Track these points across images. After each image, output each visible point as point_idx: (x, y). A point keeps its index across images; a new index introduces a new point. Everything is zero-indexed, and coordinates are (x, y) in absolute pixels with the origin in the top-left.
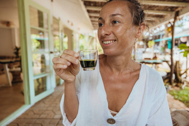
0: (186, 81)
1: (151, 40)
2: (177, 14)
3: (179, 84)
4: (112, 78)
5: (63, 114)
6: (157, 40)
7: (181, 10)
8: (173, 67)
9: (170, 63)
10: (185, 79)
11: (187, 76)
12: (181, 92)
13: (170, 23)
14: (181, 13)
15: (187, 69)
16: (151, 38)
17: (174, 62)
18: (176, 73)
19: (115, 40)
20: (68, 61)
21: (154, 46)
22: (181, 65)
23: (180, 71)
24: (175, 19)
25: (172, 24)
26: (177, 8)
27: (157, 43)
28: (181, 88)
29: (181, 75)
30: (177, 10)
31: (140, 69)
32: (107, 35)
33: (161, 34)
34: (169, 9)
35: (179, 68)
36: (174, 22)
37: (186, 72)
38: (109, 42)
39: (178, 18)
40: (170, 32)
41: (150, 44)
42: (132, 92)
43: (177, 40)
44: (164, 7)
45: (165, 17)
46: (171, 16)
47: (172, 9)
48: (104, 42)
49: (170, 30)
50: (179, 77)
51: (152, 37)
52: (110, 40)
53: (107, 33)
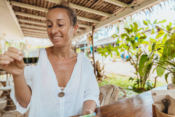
0: (104, 75)
1: (78, 48)
2: (94, 28)
3: (100, 78)
4: (59, 63)
5: (16, 103)
6: (83, 48)
7: (96, 25)
8: (95, 66)
9: (93, 63)
10: (103, 74)
11: (104, 72)
12: (102, 83)
13: (90, 34)
14: (95, 27)
15: (104, 66)
16: (77, 47)
17: (96, 62)
18: (97, 70)
19: (62, 37)
20: (11, 57)
21: (81, 52)
22: (100, 64)
23: (99, 68)
24: (93, 31)
25: (91, 34)
26: (93, 23)
27: (83, 50)
28: (101, 80)
29: (100, 71)
30: (93, 25)
31: (77, 56)
32: (56, 33)
33: (85, 43)
34: (89, 24)
35: (99, 66)
36: (92, 33)
37: (103, 69)
38: (58, 38)
39: (94, 30)
40: (90, 40)
41: (78, 51)
42: (74, 70)
43: (95, 48)
44: (85, 21)
45: (87, 29)
46: (90, 29)
47: (90, 24)
48: (54, 38)
49: (91, 38)
50: (100, 73)
51: (79, 45)
52: (59, 36)
53: (56, 32)
